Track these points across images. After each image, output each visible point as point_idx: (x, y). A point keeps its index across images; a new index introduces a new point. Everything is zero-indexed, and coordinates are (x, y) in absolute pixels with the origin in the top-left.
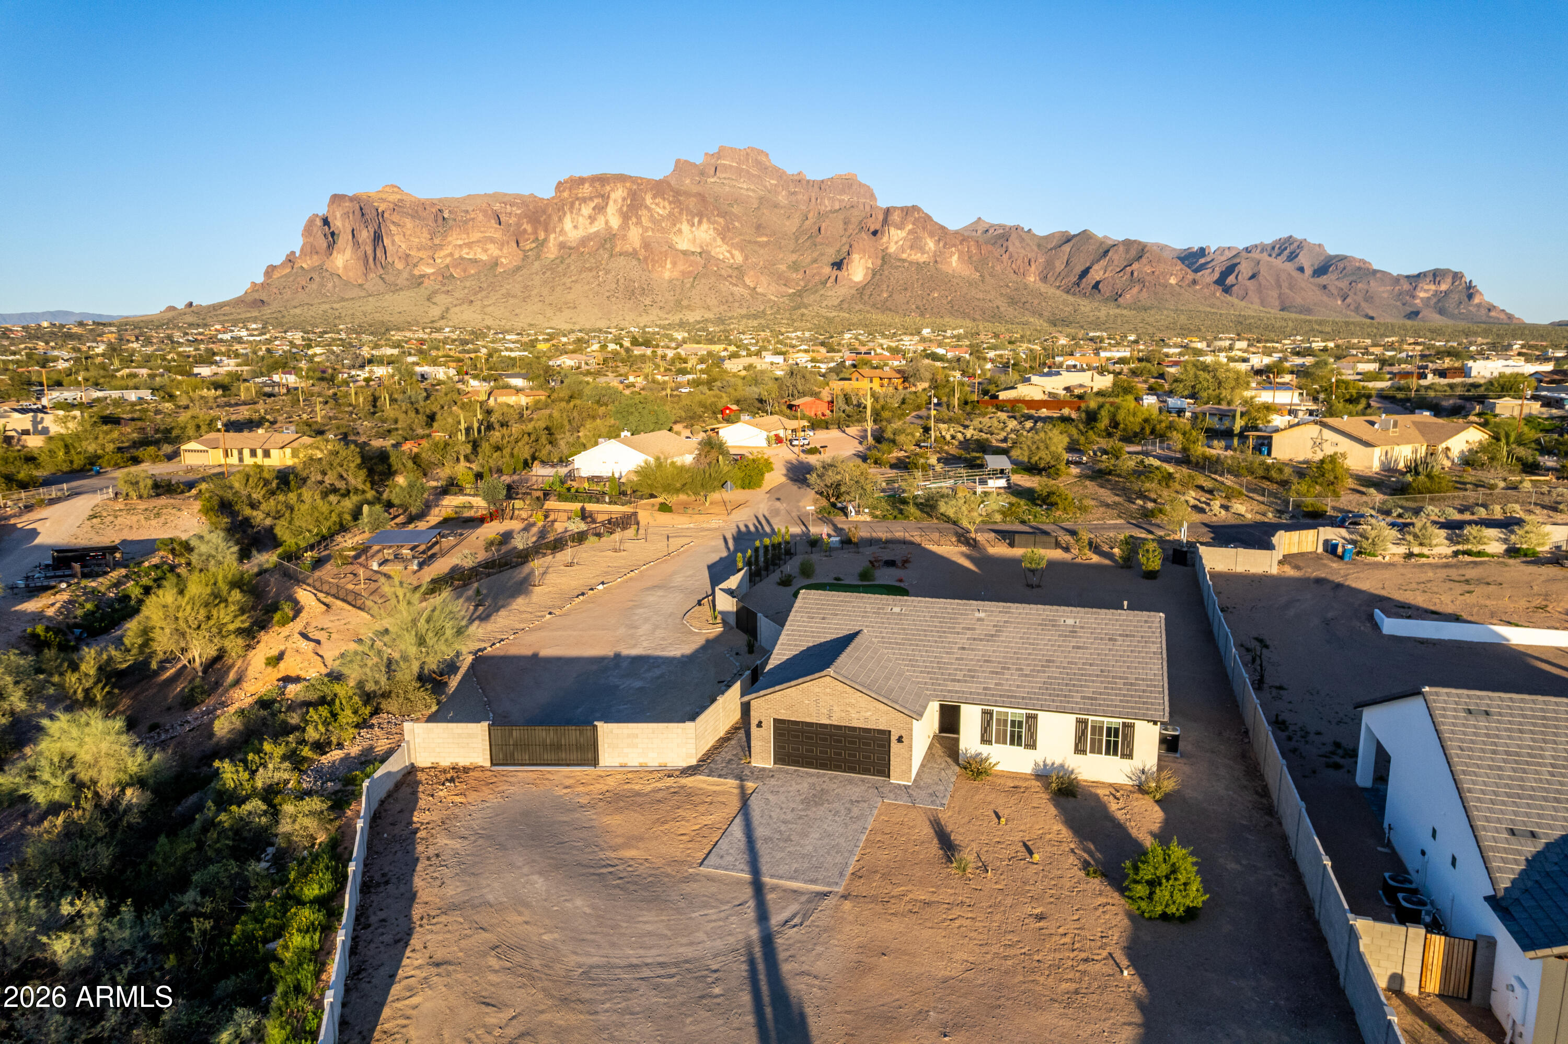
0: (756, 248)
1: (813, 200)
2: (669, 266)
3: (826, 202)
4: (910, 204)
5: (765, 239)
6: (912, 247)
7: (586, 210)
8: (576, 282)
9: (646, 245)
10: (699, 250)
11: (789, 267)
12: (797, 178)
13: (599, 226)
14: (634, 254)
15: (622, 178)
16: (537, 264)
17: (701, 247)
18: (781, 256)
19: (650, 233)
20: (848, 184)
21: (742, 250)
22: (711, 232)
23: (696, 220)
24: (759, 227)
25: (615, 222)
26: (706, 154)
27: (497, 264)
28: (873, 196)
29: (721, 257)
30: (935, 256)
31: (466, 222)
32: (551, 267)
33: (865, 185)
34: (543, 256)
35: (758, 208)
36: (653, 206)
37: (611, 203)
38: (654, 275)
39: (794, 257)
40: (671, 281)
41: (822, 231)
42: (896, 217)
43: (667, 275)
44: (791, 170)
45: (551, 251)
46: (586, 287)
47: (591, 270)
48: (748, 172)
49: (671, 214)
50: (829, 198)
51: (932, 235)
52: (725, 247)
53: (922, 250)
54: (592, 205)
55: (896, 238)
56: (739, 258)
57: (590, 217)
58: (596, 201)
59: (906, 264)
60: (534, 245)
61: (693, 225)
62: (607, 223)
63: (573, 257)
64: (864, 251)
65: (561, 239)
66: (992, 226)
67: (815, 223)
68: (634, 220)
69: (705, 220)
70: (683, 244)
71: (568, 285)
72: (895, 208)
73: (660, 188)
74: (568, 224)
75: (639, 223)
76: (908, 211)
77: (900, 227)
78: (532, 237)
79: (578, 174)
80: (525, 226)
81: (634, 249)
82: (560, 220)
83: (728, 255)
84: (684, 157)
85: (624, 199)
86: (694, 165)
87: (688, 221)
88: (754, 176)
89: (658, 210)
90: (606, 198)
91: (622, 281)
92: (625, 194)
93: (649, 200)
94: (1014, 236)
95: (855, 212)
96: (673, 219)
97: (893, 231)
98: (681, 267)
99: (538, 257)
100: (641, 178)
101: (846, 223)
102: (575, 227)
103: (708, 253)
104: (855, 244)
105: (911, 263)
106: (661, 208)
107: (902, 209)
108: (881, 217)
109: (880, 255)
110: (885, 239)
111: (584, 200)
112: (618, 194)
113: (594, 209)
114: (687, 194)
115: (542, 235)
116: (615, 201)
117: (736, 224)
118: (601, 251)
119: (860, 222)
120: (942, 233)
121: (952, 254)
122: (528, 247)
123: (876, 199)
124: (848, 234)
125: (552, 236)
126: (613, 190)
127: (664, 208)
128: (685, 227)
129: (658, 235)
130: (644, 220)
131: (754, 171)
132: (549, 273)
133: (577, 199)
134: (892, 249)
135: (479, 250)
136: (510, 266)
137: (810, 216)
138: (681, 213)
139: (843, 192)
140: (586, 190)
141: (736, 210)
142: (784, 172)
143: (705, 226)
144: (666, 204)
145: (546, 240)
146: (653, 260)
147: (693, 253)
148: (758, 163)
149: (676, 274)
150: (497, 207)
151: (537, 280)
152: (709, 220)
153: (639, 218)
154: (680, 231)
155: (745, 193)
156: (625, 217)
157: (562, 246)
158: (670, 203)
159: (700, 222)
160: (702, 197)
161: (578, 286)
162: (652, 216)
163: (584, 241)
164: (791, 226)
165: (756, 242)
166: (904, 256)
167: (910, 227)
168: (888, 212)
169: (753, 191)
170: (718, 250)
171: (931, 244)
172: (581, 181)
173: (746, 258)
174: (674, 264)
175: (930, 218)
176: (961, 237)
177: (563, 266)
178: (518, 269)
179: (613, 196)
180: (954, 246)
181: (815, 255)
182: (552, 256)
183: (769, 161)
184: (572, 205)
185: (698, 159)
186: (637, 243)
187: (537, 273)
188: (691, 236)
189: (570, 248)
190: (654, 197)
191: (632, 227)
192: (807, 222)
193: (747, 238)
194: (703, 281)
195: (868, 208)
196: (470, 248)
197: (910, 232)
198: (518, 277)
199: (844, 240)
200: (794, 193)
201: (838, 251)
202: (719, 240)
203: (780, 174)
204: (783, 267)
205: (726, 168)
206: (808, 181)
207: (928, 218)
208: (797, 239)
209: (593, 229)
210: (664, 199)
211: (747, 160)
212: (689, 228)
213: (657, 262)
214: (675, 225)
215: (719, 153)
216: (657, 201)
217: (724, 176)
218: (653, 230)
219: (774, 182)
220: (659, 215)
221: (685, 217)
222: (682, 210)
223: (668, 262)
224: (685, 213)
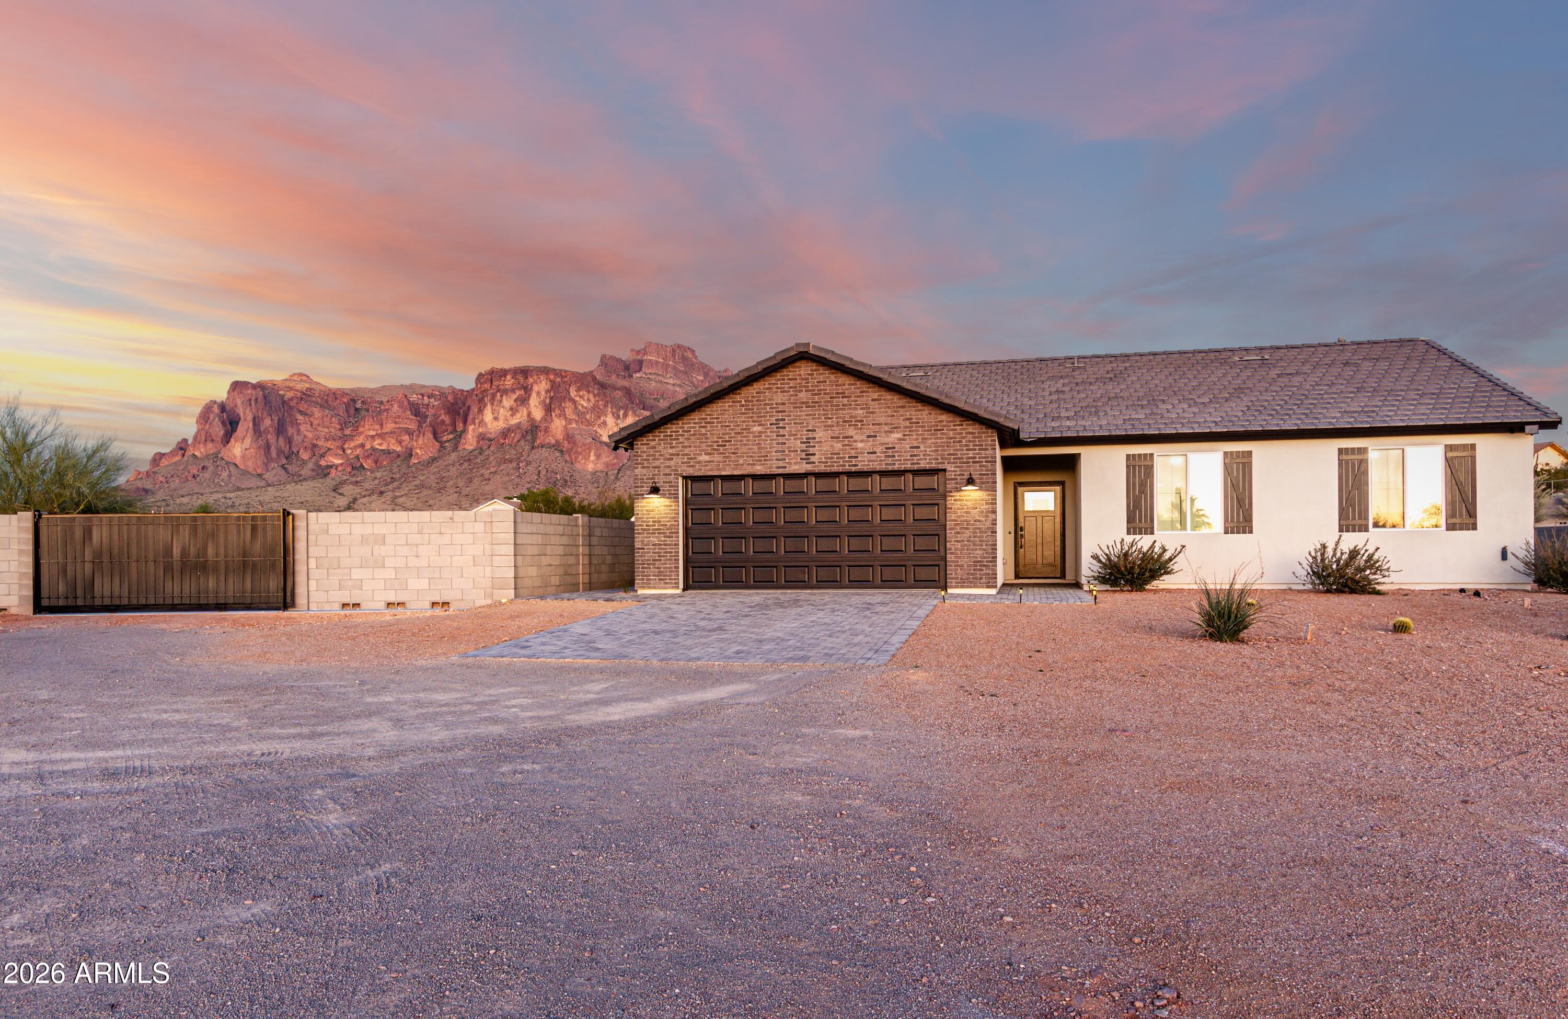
2: (592, 458)
7: (508, 402)
8: (495, 472)
9: (569, 437)
12: (723, 374)
13: (520, 418)
14: (557, 446)
15: (546, 371)
16: (454, 456)
19: (574, 425)
23: (621, 413)
25: (538, 414)
26: (632, 350)
27: (411, 455)
31: (380, 413)
32: (469, 459)
34: (460, 448)
36: (577, 399)
37: (534, 395)
38: (578, 466)
40: (594, 473)
43: (590, 467)
44: (717, 366)
45: (470, 441)
46: (506, 479)
47: (511, 461)
48: (675, 368)
49: (595, 407)
54: (514, 397)
57: (511, 409)
58: (518, 393)
60: (451, 436)
61: (618, 417)
62: (529, 414)
63: (492, 448)
65: (481, 430)
68: (558, 412)
69: (630, 413)
70: (607, 436)
71: (487, 477)
73: (585, 381)
74: (488, 416)
75: (562, 415)
78: (450, 429)
79: (499, 365)
80: (443, 417)
81: (557, 441)
82: (481, 411)
84: (610, 352)
85: (547, 391)
86: (620, 361)
87: (613, 414)
88: (681, 371)
89: (582, 402)
90: (527, 390)
91: (543, 472)
92: (548, 387)
93: (573, 393)
96: (598, 412)
98: (605, 458)
99: (455, 448)
100: (566, 371)
102: (496, 419)
106: (585, 401)
111: (505, 392)
112: (541, 386)
113: (516, 401)
114: (613, 387)
115: (460, 426)
116: (538, 393)
118: (522, 443)
122: (445, 438)
125: (471, 427)
126: (536, 382)
127: (589, 400)
128: (610, 419)
129: (582, 427)
130: (569, 412)
131: (681, 367)
132: (466, 464)
133: (498, 391)
135: (393, 441)
136: (425, 457)
138: (606, 406)
140: (509, 381)
141: (661, 403)
142: (711, 369)
144: (591, 397)
145: (464, 431)
146: (576, 452)
148: (684, 359)
149: (600, 466)
150: (414, 398)
151: (453, 471)
152: (634, 413)
153: (563, 410)
154: (605, 423)
155: (671, 388)
156: (548, 409)
157: (482, 437)
158: (595, 396)
159: (625, 415)
160: (627, 391)
161: (498, 477)
162: (576, 408)
163: (505, 433)
169: (680, 386)
172: (503, 373)
174: (598, 456)
177: (482, 457)
178: (434, 459)
179: (536, 388)
182: (471, 448)
183: (696, 357)
184: (493, 396)
185: (623, 355)
186: (560, 437)
187: (453, 465)
188: (616, 429)
189: (490, 440)
190: (578, 390)
191: (555, 419)
194: (628, 473)
196: (383, 439)
198: (433, 469)
203: (707, 370)
205: (652, 363)
209: (514, 421)
210: (589, 392)
211: (674, 356)
212: (614, 420)
213: (581, 453)
214: (599, 417)
215: (645, 349)
216: (581, 393)
217: (650, 371)
218: (577, 422)
219: (701, 378)
220: (583, 407)
221: (609, 409)
222: (607, 402)
223: (592, 454)
224: (609, 405)
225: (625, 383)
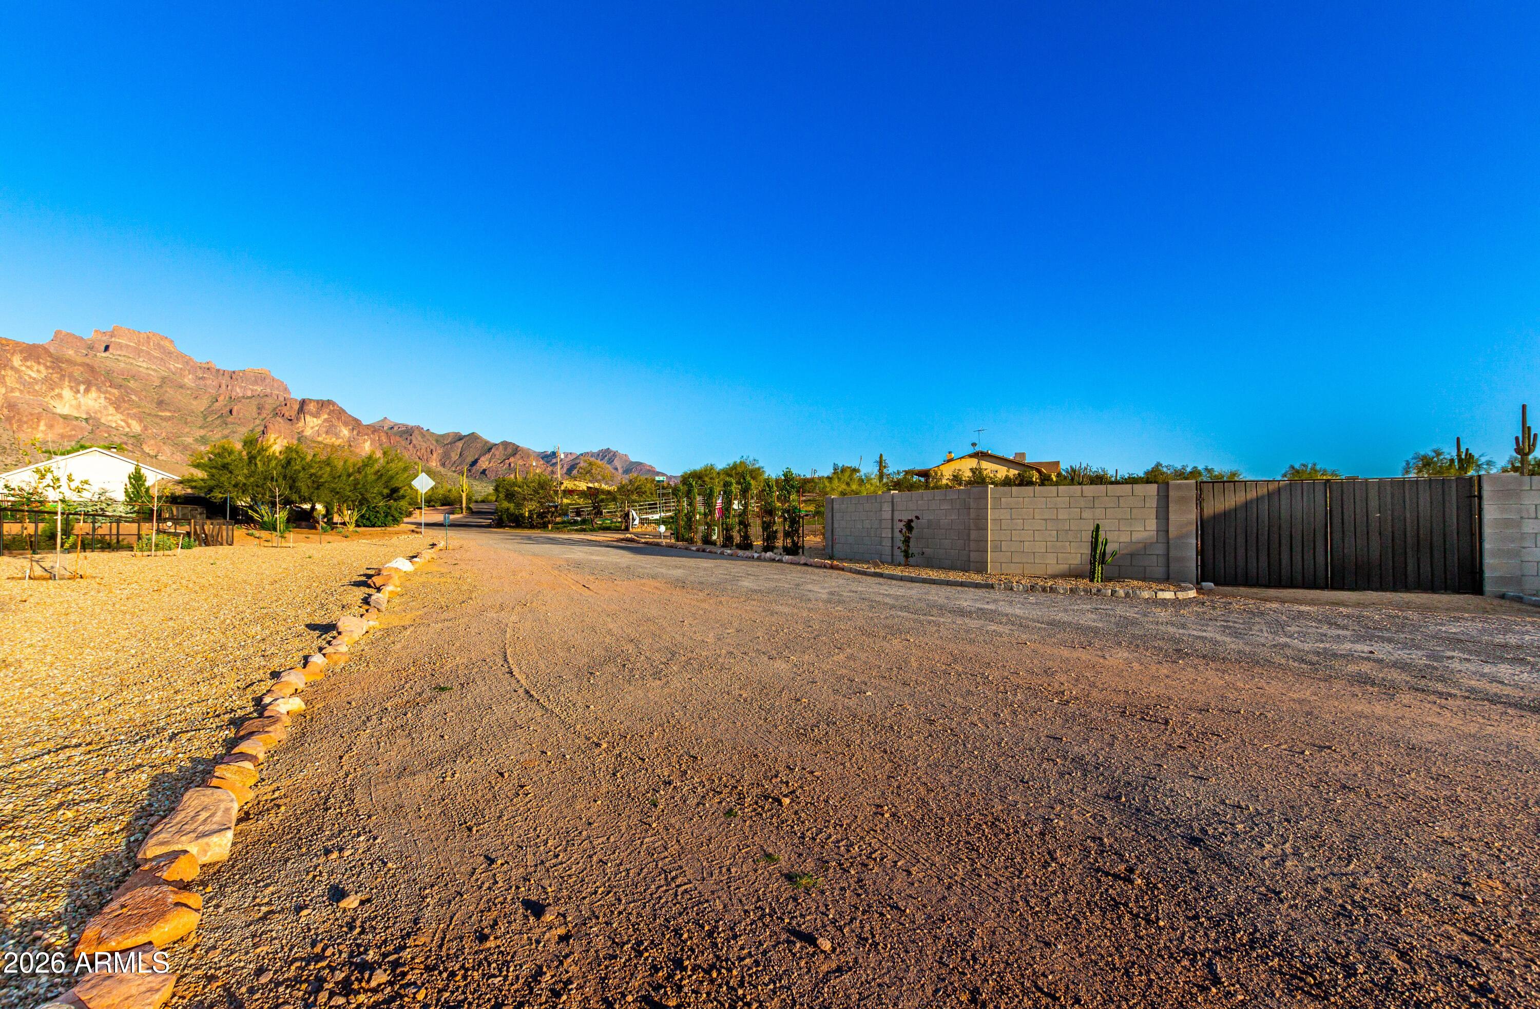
0: (158, 421)
1: (224, 387)
2: (42, 427)
3: (238, 390)
4: (325, 399)
5: (168, 414)
6: (327, 433)
9: (10, 405)
10: (84, 416)
11: (196, 440)
12: (207, 366)
17: (88, 413)
18: (187, 430)
19: (17, 394)
20: (260, 378)
21: (141, 420)
22: (102, 401)
23: (82, 388)
24: (160, 403)
26: (96, 331)
28: (286, 390)
29: (114, 425)
30: (349, 441)
33: (278, 380)
35: (161, 386)
36: (24, 368)
38: (20, 436)
39: (202, 432)
40: (43, 443)
41: (234, 412)
42: (312, 407)
43: (39, 436)
44: (200, 358)
48: (149, 353)
49: (46, 379)
50: (241, 387)
51: (346, 424)
52: (119, 416)
53: (337, 436)
55: (311, 425)
56: (136, 427)
59: (322, 446)
61: (78, 391)
64: (280, 432)
66: (396, 425)
67: (225, 405)
69: (94, 389)
70: (63, 408)
72: (310, 400)
73: (32, 352)
76: (323, 405)
77: (316, 415)
83: (123, 424)
84: (66, 329)
86: (79, 338)
87: (71, 388)
88: (156, 358)
89: (30, 372)
93: (16, 362)
94: (416, 432)
95: (270, 400)
96: (51, 384)
97: (308, 418)
98: (59, 429)
100: (7, 340)
101: (260, 408)
103: (97, 420)
104: (271, 425)
105: (326, 445)
106: (33, 371)
107: (318, 402)
108: (296, 407)
109: (296, 437)
110: (301, 424)
114: (69, 362)
117: (133, 397)
119: (275, 409)
120: (355, 424)
121: (365, 441)
123: (290, 393)
124: (261, 417)
127: (38, 371)
128: (67, 393)
129: (27, 396)
130: (9, 380)
131: (156, 353)
134: (308, 432)
137: (221, 399)
138: (62, 377)
139: (256, 382)
141: (132, 384)
142: (191, 359)
143: (93, 394)
144: (42, 368)
146: (20, 420)
147: (77, 418)
148: (159, 347)
149: (50, 437)
152: (99, 389)
154: (60, 396)
155: (144, 371)
158: (47, 368)
159: (87, 390)
160: (91, 369)
162: (20, 377)
164: (200, 405)
165: (157, 416)
166: (320, 439)
167: (326, 416)
168: (303, 403)
169: (154, 370)
170: (110, 418)
171: (345, 432)
173: (146, 428)
174: (50, 427)
175: (344, 411)
176: (374, 429)
180: (367, 434)
181: (226, 432)
183: (175, 347)
185: (88, 335)
188: (74, 402)
190: (25, 359)
192: (217, 404)
193: (147, 411)
195: (281, 399)
197: (325, 420)
199: (258, 422)
200: (203, 378)
201: (252, 431)
202: (111, 410)
203: (187, 361)
204: (190, 440)
205: (120, 346)
206: (218, 370)
207: (342, 412)
208: (205, 417)
210: (39, 363)
211: (149, 343)
212: (72, 394)
213: (26, 423)
214: (53, 389)
215: (113, 332)
216: (29, 364)
217: (119, 353)
218: (21, 391)
219: (180, 366)
220: (30, 377)
221: (67, 383)
222: (64, 376)
223: (42, 423)
224: (67, 379)
225: (87, 360)
